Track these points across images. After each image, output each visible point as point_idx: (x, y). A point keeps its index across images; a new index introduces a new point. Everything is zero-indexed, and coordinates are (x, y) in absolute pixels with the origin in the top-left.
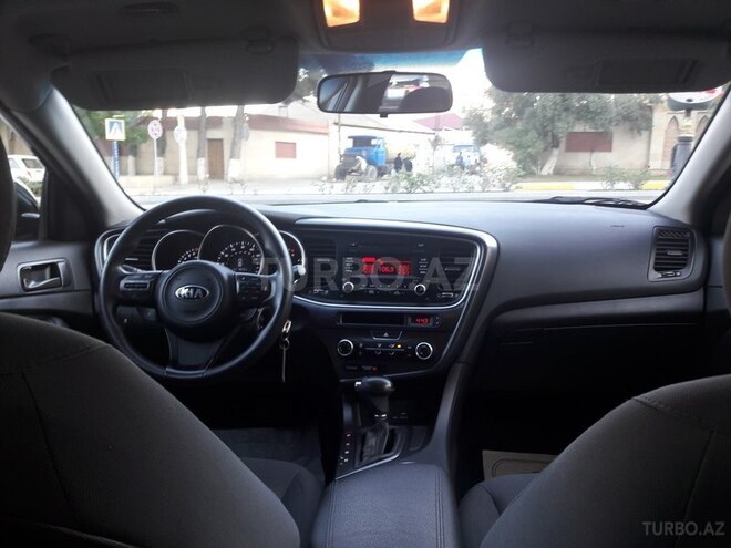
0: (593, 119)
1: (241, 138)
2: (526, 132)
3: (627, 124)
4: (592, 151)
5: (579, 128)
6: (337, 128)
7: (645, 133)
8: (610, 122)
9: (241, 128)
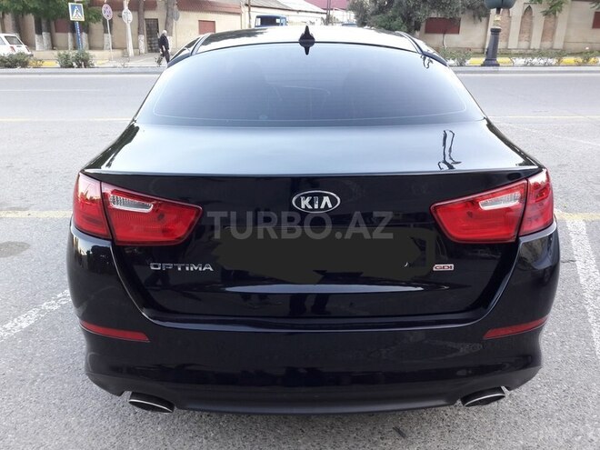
0: (443, 9)
1: (172, 18)
2: (394, 18)
3: (472, 13)
4: (444, 33)
5: (434, 15)
6: (247, 9)
7: (484, 19)
8: (457, 11)
9: (172, 9)
